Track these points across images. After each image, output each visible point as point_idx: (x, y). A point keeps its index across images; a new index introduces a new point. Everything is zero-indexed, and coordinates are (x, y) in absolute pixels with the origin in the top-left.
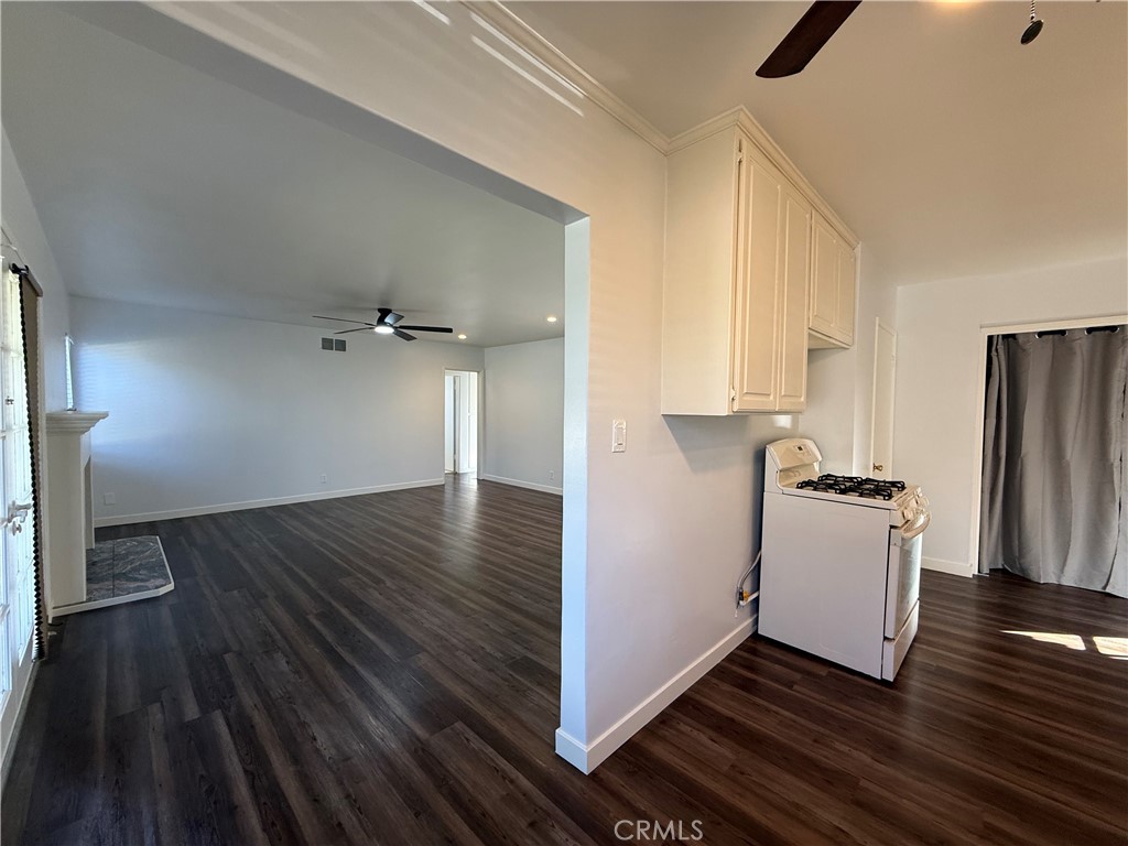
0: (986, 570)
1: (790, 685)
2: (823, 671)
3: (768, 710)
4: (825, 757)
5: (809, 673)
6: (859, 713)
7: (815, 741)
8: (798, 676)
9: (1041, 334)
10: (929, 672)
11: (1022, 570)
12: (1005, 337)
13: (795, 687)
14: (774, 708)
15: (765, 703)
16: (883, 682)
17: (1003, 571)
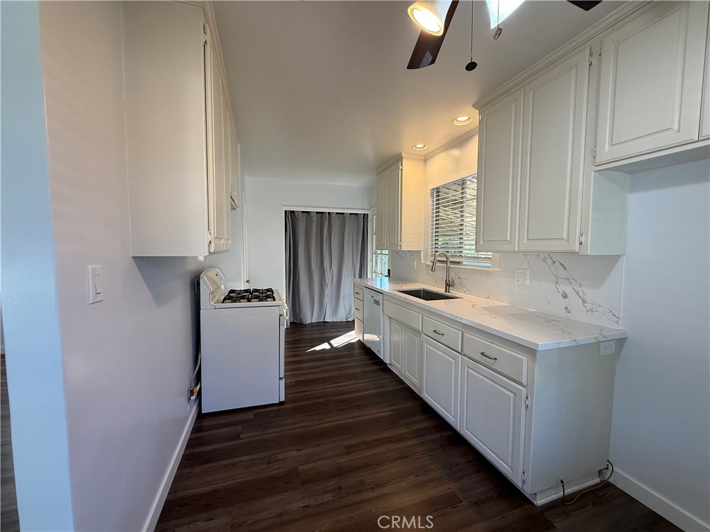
0: (289, 325)
1: (237, 437)
2: (250, 415)
3: (234, 464)
4: (278, 469)
5: (244, 422)
6: (278, 429)
7: (268, 463)
8: (239, 428)
9: (303, 212)
10: (294, 386)
11: (300, 320)
12: (291, 212)
13: (242, 436)
14: (236, 460)
15: (229, 461)
16: (281, 403)
17: (294, 322)
